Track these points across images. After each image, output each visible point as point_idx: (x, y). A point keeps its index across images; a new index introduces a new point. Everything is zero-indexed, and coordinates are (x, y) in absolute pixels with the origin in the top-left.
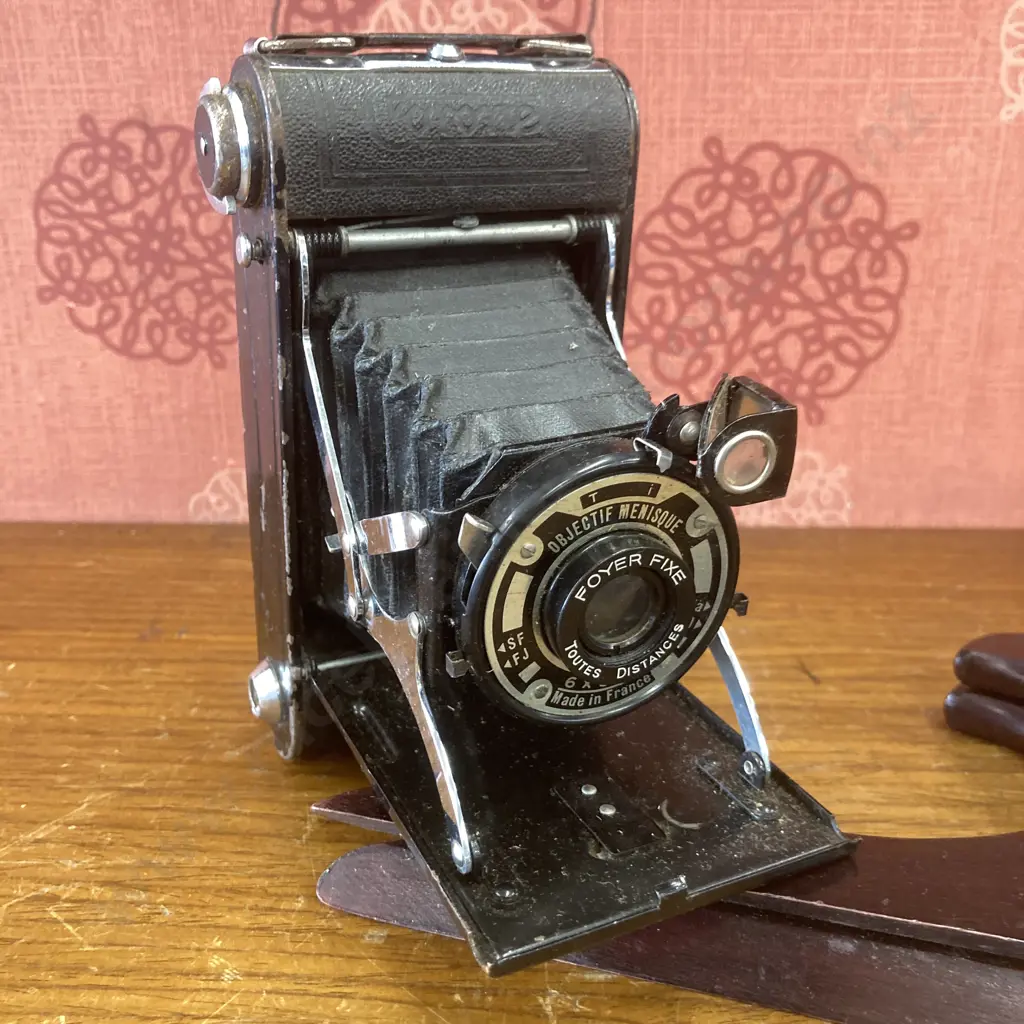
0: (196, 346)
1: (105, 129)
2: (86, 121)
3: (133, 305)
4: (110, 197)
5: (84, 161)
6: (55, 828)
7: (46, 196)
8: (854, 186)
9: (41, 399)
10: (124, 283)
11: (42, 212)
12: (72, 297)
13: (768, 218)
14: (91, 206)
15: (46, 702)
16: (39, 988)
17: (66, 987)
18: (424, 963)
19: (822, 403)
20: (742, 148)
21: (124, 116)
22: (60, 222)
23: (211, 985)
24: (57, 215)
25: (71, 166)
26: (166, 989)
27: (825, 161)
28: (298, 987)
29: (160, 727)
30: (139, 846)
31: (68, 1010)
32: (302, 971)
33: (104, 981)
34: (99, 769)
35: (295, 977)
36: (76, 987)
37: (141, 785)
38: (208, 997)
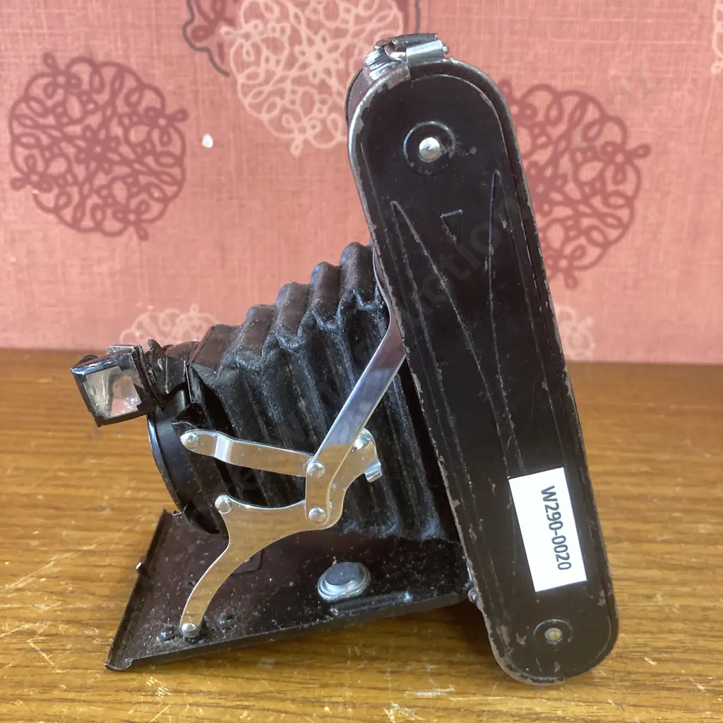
0: (126, 223)
1: (62, 64)
2: (48, 57)
3: (81, 192)
4: (65, 113)
5: (46, 88)
6: (30, 580)
7: (18, 112)
8: (604, 118)
9: (13, 260)
10: (75, 177)
11: (15, 124)
12: (36, 186)
13: (542, 140)
14: (51, 120)
15: (21, 485)
16: (24, 700)
17: (43, 700)
18: (302, 683)
19: (577, 273)
20: (525, 89)
21: (75, 54)
22: (28, 130)
23: (149, 699)
24: (25, 126)
25: (37, 91)
26: (116, 702)
27: (585, 100)
28: (212, 701)
29: (104, 504)
30: (93, 594)
31: (45, 717)
32: (214, 689)
33: (71, 695)
34: (62, 535)
35: (209, 693)
36: (50, 700)
37: (92, 547)
38: (146, 708)
